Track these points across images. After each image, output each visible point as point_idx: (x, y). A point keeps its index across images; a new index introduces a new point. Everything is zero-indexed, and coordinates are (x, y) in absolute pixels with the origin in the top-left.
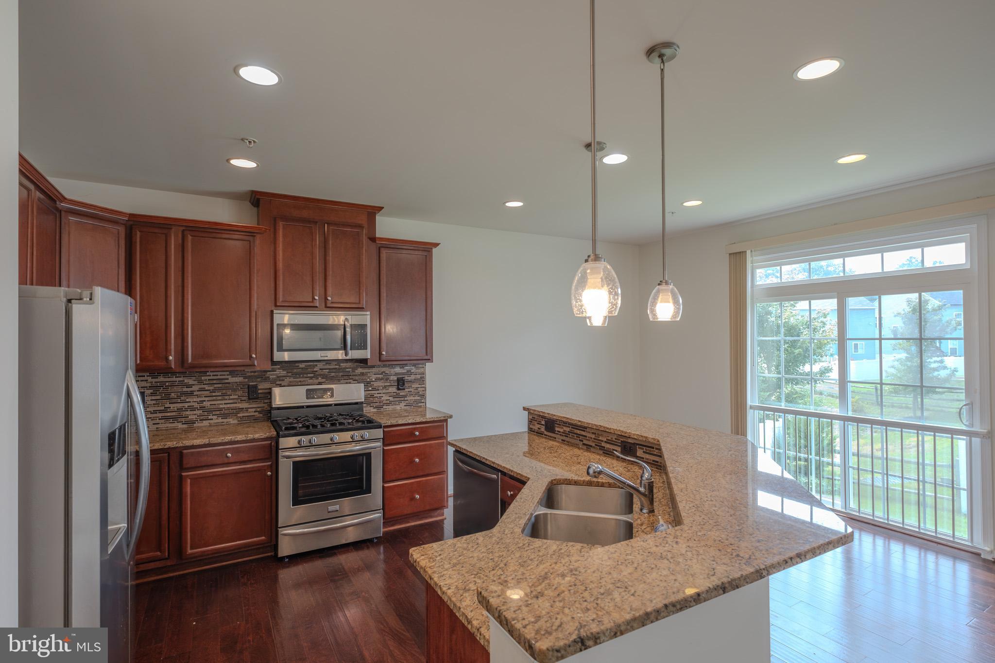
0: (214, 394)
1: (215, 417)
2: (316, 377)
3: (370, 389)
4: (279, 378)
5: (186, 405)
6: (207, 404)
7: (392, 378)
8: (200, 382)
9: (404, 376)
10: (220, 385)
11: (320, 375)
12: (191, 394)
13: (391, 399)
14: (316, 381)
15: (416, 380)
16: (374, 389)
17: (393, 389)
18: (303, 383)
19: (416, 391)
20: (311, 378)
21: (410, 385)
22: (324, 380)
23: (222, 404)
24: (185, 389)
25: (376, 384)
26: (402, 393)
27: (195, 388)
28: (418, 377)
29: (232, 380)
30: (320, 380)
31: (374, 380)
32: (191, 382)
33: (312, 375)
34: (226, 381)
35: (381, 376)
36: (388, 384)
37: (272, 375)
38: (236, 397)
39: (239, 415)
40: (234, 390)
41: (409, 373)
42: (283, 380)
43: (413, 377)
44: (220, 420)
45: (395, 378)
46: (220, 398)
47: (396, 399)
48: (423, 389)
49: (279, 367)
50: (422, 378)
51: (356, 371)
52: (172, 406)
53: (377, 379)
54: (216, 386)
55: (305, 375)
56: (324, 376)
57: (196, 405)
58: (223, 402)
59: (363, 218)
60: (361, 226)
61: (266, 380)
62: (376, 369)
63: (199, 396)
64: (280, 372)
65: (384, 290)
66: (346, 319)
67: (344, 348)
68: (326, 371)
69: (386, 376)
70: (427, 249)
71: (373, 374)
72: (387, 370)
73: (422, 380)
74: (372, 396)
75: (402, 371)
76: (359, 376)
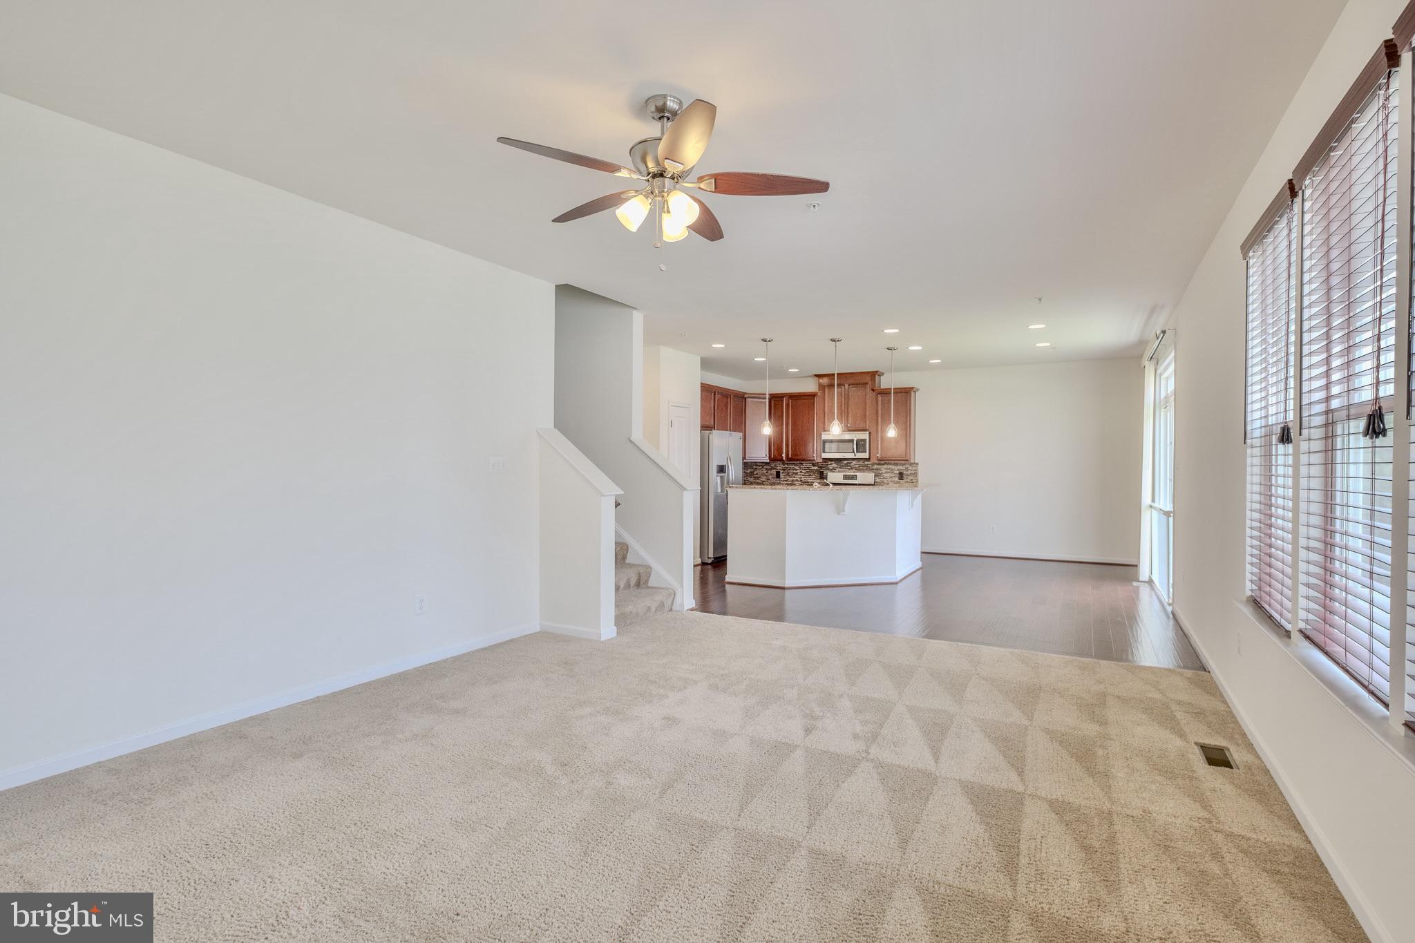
2: (852, 468)
3: (883, 477)
4: (834, 469)
5: (795, 479)
6: (803, 479)
7: (895, 472)
8: (800, 468)
9: (903, 471)
10: (808, 470)
12: (797, 473)
15: (911, 474)
17: (896, 479)
19: (912, 481)
21: (907, 477)
24: (795, 471)
25: (885, 475)
26: (902, 482)
27: (798, 471)
28: (913, 472)
29: (813, 468)
30: (854, 470)
31: (884, 472)
32: (797, 468)
35: (889, 470)
36: (893, 476)
37: (830, 466)
38: (815, 477)
40: (814, 473)
41: (907, 469)
42: (836, 470)
43: (909, 472)
45: (898, 472)
46: (808, 476)
48: (916, 480)
49: (834, 462)
50: (915, 473)
52: (790, 478)
53: (886, 472)
56: (856, 469)
58: (809, 479)
59: (868, 379)
60: (866, 384)
61: (828, 469)
62: (885, 466)
63: (800, 475)
64: (834, 465)
65: (880, 419)
66: (855, 436)
67: (853, 452)
68: (857, 466)
69: (892, 471)
70: (906, 393)
71: (884, 469)
72: (893, 467)
73: (916, 475)
74: (883, 482)
75: (902, 468)
76: (876, 470)
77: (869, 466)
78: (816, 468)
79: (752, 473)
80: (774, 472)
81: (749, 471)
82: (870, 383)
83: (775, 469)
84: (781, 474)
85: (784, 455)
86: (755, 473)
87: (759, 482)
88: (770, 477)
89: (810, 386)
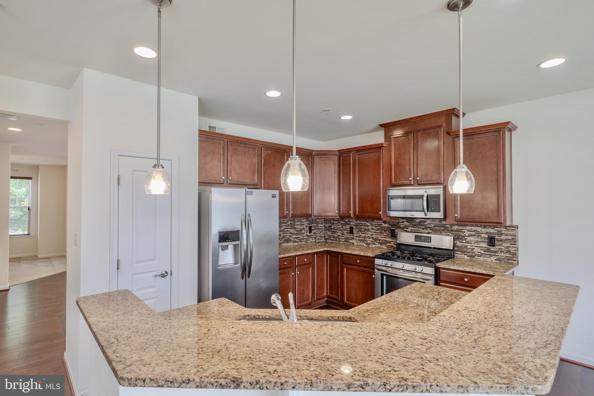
0: (377, 232)
1: (378, 243)
2: (426, 228)
3: (464, 241)
4: (406, 227)
5: (367, 235)
6: (374, 236)
7: (483, 235)
8: (372, 225)
9: (494, 235)
10: (379, 228)
11: (429, 227)
12: (368, 230)
13: (482, 252)
14: (427, 231)
15: (506, 240)
16: (467, 242)
17: (485, 245)
18: (419, 231)
19: (507, 250)
20: (423, 229)
21: (500, 243)
22: (431, 231)
23: (381, 237)
24: (366, 228)
25: (469, 239)
26: (492, 249)
27: (370, 228)
28: (510, 237)
29: (384, 225)
30: (429, 231)
31: (467, 235)
32: (368, 225)
33: (424, 227)
34: (382, 226)
35: (473, 233)
36: (480, 240)
37: (402, 225)
38: (386, 235)
39: (387, 244)
40: (385, 231)
41: (500, 234)
42: (408, 228)
43: (503, 237)
44: (379, 245)
45: (486, 236)
46: (379, 234)
47: (486, 253)
48: (515, 249)
49: (406, 220)
50: (513, 239)
51: (453, 227)
52: (362, 235)
53: (469, 236)
54: (378, 227)
55: (420, 227)
56: (431, 228)
57: (370, 236)
58: (381, 236)
59: (442, 120)
60: (440, 127)
61: (399, 227)
62: (468, 228)
63: (371, 232)
64: (406, 223)
66: (426, 191)
67: (423, 211)
68: (432, 225)
69: (478, 234)
70: (497, 130)
71: (466, 231)
72: (479, 229)
73: (514, 241)
74: (466, 247)
75: (492, 231)
76: (455, 231)
77: (446, 226)
78: (387, 225)
79: (329, 226)
80: (348, 227)
81: (327, 225)
82: (444, 125)
83: (349, 224)
84: (354, 230)
85: (351, 212)
86: (333, 227)
87: (336, 236)
88: (345, 232)
89: (379, 138)
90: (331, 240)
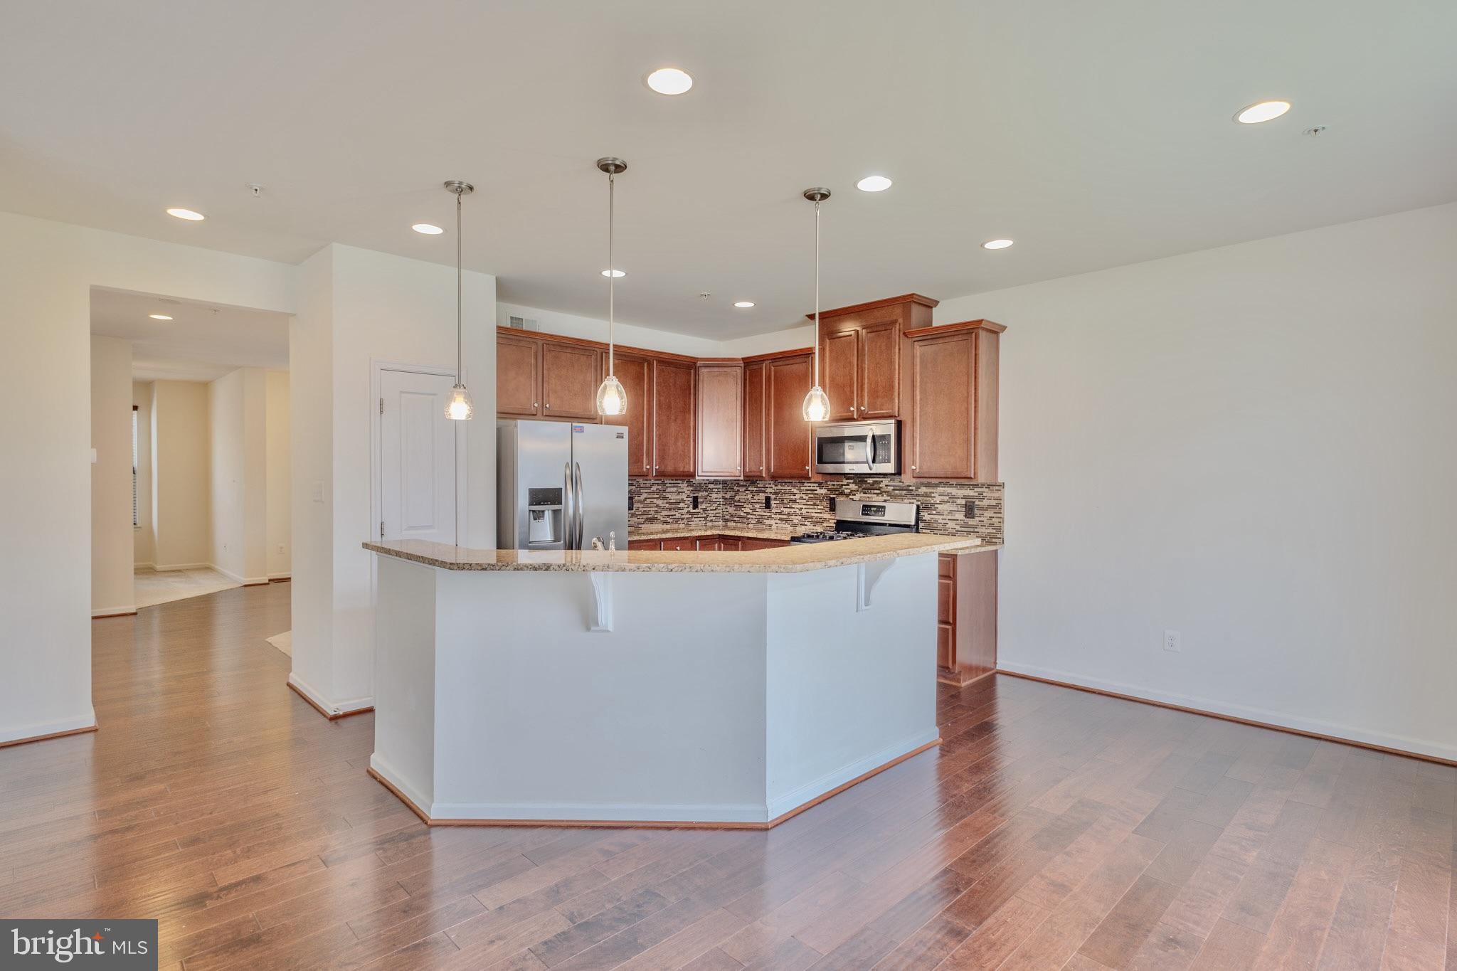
0: (808, 503)
1: (809, 524)
3: (934, 512)
5: (792, 510)
6: (804, 511)
7: (959, 501)
8: (801, 491)
9: (974, 500)
10: (812, 496)
11: (885, 492)
12: (795, 501)
13: (958, 528)
14: (883, 498)
15: (989, 507)
16: (938, 514)
17: (961, 516)
18: (871, 499)
19: (990, 522)
20: (877, 494)
21: (981, 512)
22: (889, 498)
23: (813, 512)
24: (792, 497)
25: (940, 507)
26: (971, 522)
27: (797, 496)
28: (994, 503)
29: (819, 491)
31: (938, 502)
32: (795, 491)
33: (878, 492)
34: (816, 492)
35: (946, 498)
36: (955, 509)
37: (846, 489)
38: (822, 507)
39: (824, 524)
40: (821, 501)
41: (981, 497)
42: (855, 495)
43: (985, 502)
44: (812, 527)
45: (963, 502)
46: (812, 507)
47: (963, 529)
48: (1000, 520)
49: (852, 481)
50: (998, 505)
51: (920, 490)
52: (785, 510)
53: (941, 502)
54: (810, 496)
55: (872, 491)
56: (889, 494)
57: (798, 511)
58: (814, 511)
59: (898, 311)
60: (895, 322)
61: (842, 494)
62: (940, 489)
63: (799, 504)
64: (853, 487)
65: (918, 392)
66: (871, 429)
67: (867, 462)
68: (890, 488)
69: (953, 499)
70: (968, 331)
71: (938, 494)
72: (954, 491)
73: (998, 507)
74: (936, 521)
75: (971, 493)
76: (923, 496)
77: (910, 488)
78: (824, 491)
79: (732, 497)
80: (762, 496)
81: (728, 496)
82: (900, 320)
83: (764, 492)
84: (772, 502)
85: (763, 468)
86: (737, 498)
87: (742, 514)
88: (757, 506)
89: (808, 337)
90: (735, 521)
